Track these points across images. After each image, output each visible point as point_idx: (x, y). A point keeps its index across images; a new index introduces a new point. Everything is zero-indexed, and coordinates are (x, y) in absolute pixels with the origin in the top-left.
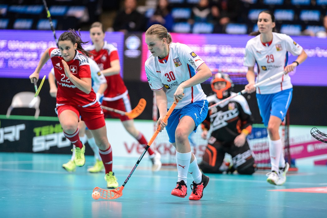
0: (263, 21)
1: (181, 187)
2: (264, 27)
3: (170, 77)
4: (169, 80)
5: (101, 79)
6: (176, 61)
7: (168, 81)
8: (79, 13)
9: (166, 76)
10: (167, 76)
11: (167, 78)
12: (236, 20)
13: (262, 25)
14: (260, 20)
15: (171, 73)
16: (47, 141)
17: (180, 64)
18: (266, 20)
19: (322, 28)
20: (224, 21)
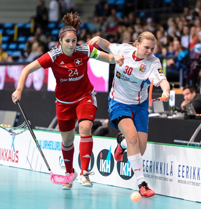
3: (128, 70)
4: (125, 72)
6: (142, 67)
7: (124, 72)
9: (126, 67)
10: (127, 68)
11: (126, 69)
17: (144, 71)
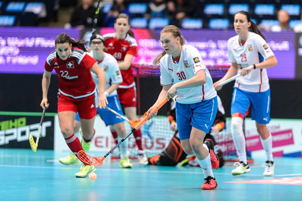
0: (238, 22)
1: (210, 181)
2: (240, 27)
3: (181, 76)
4: (181, 79)
5: (119, 78)
7: (179, 79)
8: (37, 9)
9: (177, 75)
10: (179, 75)
11: (179, 77)
12: (191, 15)
13: (238, 26)
14: (236, 21)
15: (182, 73)
16: (6, 135)
17: (188, 66)
18: (242, 21)
19: (276, 22)
20: (180, 15)
